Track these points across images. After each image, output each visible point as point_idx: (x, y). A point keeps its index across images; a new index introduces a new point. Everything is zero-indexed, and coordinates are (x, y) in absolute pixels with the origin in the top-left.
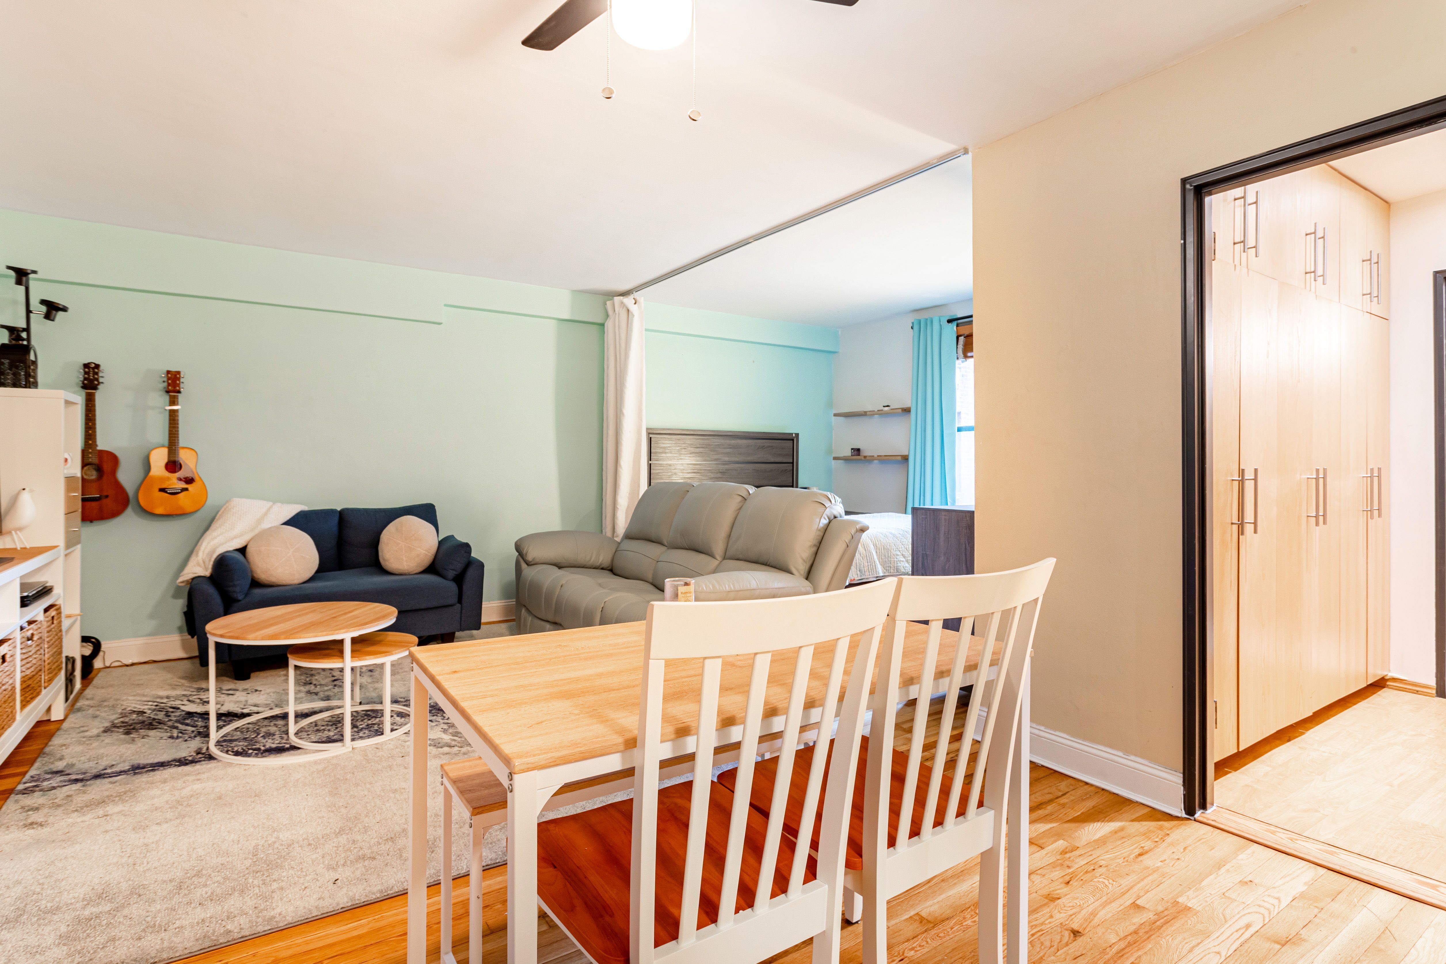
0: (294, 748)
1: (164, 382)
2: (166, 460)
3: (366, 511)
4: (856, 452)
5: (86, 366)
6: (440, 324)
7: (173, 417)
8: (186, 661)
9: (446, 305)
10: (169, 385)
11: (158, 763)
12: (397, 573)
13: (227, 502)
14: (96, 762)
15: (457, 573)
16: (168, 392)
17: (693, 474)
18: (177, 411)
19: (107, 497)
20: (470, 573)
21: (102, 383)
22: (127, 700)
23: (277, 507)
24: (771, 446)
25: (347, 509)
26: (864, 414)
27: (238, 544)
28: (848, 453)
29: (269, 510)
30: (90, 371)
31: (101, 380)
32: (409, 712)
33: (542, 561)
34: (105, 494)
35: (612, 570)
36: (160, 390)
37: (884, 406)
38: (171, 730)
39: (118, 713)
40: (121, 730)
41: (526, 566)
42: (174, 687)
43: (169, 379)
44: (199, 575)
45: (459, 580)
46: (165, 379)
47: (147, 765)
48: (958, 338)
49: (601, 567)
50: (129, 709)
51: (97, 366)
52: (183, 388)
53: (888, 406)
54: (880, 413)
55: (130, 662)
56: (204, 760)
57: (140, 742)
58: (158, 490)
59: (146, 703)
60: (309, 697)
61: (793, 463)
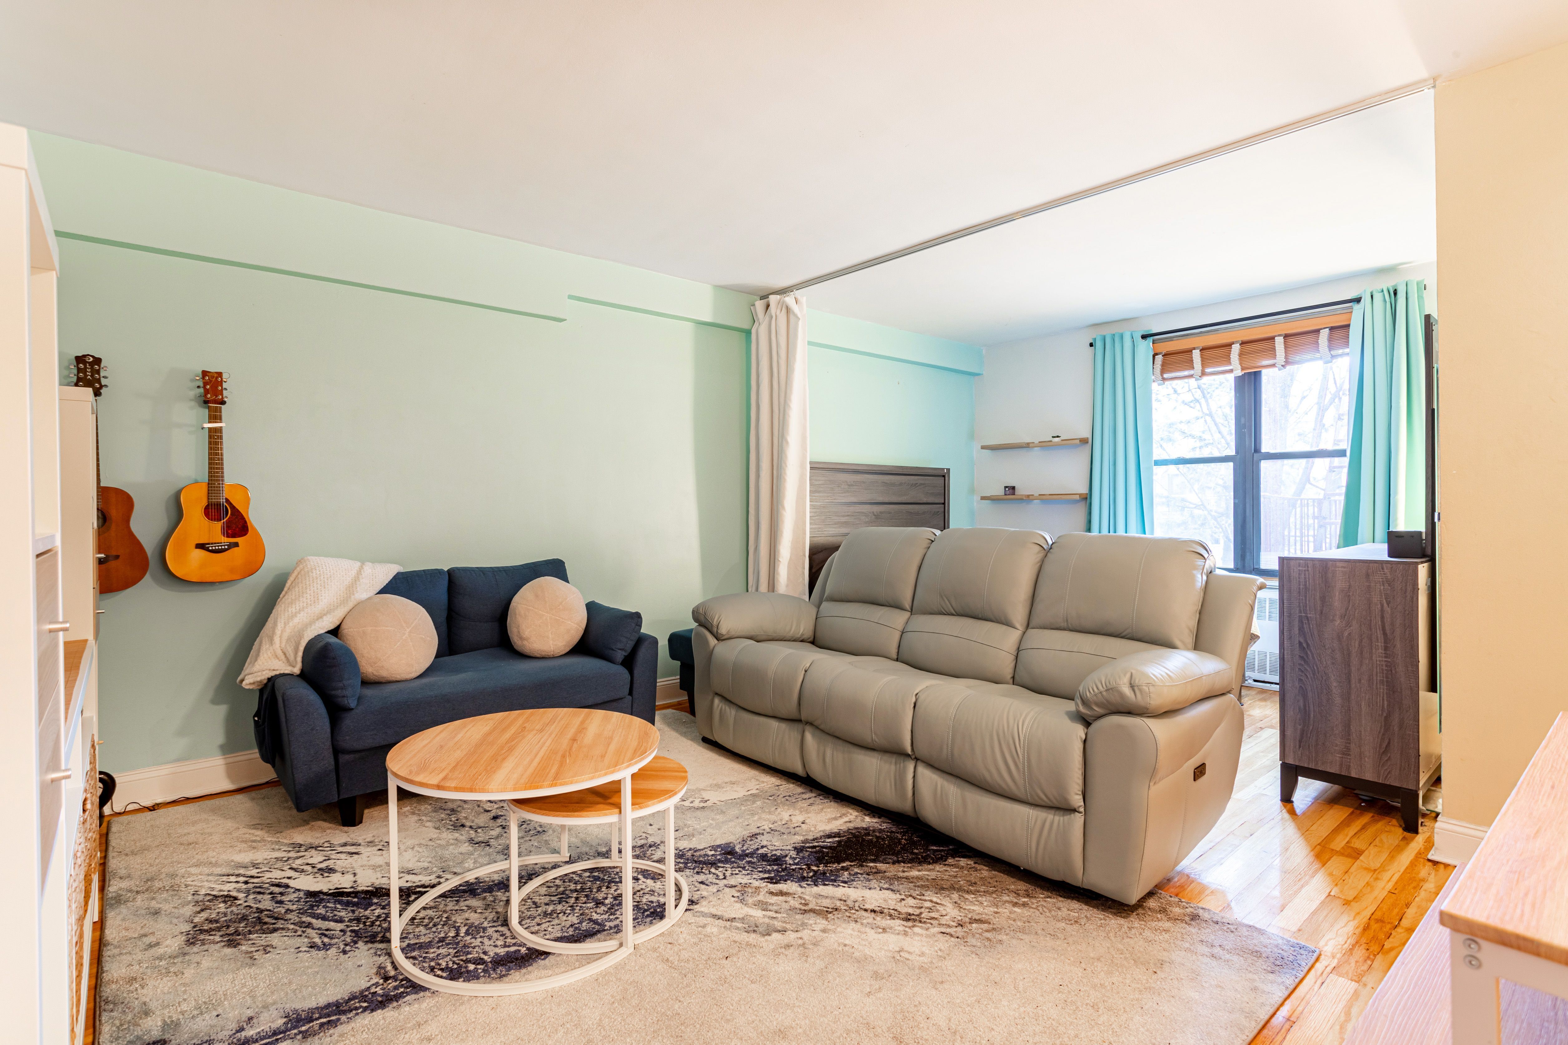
0: (535, 955)
1: (199, 387)
2: (204, 503)
3: (482, 571)
4: (1011, 491)
5: (79, 359)
6: (561, 320)
7: (215, 438)
8: (240, 797)
9: (571, 297)
10: (207, 392)
11: (328, 1006)
12: (538, 656)
13: (299, 562)
14: (215, 1013)
15: (626, 654)
16: (206, 402)
17: (847, 518)
18: (220, 430)
19: (117, 557)
20: (643, 653)
21: (106, 386)
22: (190, 875)
23: (368, 568)
24: (924, 484)
25: (458, 569)
26: (1027, 446)
27: (328, 623)
28: (1000, 492)
29: (359, 572)
30: (86, 368)
31: (103, 382)
32: (664, 871)
33: (738, 634)
34: (114, 553)
35: (815, 641)
36: (191, 400)
37: (1053, 437)
38: (304, 932)
39: (190, 902)
40: (218, 939)
41: (716, 641)
42: (253, 845)
43: (205, 384)
44: (282, 672)
45: (629, 662)
46: (201, 384)
47: (312, 1011)
48: (1154, 356)
49: (801, 639)
50: (203, 892)
51: (98, 361)
52: (227, 397)
53: (1058, 437)
54: (1045, 445)
55: (148, 803)
56: (408, 994)
57: (266, 961)
58: (194, 546)
59: (225, 879)
60: (479, 851)
61: (944, 504)
